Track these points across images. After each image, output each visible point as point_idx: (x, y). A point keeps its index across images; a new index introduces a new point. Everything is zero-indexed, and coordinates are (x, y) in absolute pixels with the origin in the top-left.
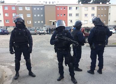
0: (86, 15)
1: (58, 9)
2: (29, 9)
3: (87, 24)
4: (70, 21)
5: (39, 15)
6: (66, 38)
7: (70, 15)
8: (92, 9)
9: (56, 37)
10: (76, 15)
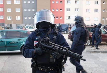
0: (87, 10)
1: (53, 3)
2: (18, 3)
3: (89, 21)
4: (68, 17)
5: (29, 10)
6: (57, 47)
7: (67, 10)
8: (95, 3)
9: (35, 43)
10: (76, 10)
